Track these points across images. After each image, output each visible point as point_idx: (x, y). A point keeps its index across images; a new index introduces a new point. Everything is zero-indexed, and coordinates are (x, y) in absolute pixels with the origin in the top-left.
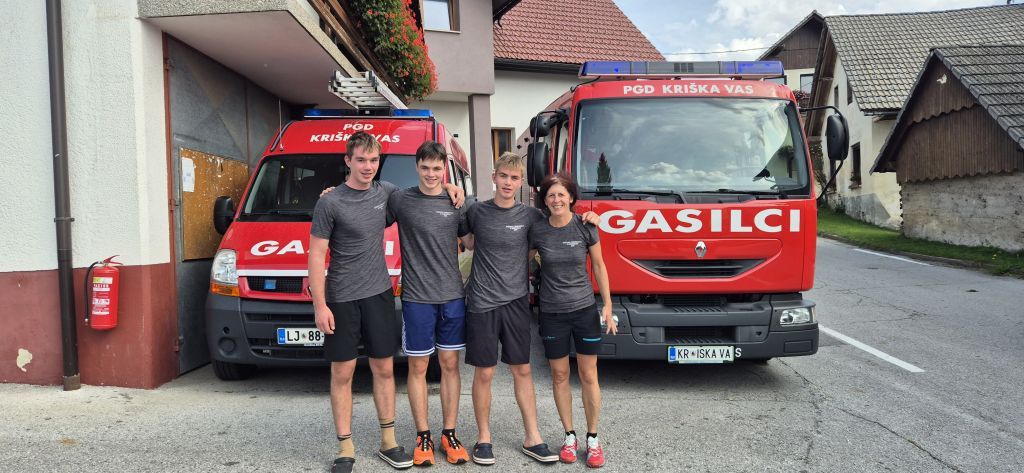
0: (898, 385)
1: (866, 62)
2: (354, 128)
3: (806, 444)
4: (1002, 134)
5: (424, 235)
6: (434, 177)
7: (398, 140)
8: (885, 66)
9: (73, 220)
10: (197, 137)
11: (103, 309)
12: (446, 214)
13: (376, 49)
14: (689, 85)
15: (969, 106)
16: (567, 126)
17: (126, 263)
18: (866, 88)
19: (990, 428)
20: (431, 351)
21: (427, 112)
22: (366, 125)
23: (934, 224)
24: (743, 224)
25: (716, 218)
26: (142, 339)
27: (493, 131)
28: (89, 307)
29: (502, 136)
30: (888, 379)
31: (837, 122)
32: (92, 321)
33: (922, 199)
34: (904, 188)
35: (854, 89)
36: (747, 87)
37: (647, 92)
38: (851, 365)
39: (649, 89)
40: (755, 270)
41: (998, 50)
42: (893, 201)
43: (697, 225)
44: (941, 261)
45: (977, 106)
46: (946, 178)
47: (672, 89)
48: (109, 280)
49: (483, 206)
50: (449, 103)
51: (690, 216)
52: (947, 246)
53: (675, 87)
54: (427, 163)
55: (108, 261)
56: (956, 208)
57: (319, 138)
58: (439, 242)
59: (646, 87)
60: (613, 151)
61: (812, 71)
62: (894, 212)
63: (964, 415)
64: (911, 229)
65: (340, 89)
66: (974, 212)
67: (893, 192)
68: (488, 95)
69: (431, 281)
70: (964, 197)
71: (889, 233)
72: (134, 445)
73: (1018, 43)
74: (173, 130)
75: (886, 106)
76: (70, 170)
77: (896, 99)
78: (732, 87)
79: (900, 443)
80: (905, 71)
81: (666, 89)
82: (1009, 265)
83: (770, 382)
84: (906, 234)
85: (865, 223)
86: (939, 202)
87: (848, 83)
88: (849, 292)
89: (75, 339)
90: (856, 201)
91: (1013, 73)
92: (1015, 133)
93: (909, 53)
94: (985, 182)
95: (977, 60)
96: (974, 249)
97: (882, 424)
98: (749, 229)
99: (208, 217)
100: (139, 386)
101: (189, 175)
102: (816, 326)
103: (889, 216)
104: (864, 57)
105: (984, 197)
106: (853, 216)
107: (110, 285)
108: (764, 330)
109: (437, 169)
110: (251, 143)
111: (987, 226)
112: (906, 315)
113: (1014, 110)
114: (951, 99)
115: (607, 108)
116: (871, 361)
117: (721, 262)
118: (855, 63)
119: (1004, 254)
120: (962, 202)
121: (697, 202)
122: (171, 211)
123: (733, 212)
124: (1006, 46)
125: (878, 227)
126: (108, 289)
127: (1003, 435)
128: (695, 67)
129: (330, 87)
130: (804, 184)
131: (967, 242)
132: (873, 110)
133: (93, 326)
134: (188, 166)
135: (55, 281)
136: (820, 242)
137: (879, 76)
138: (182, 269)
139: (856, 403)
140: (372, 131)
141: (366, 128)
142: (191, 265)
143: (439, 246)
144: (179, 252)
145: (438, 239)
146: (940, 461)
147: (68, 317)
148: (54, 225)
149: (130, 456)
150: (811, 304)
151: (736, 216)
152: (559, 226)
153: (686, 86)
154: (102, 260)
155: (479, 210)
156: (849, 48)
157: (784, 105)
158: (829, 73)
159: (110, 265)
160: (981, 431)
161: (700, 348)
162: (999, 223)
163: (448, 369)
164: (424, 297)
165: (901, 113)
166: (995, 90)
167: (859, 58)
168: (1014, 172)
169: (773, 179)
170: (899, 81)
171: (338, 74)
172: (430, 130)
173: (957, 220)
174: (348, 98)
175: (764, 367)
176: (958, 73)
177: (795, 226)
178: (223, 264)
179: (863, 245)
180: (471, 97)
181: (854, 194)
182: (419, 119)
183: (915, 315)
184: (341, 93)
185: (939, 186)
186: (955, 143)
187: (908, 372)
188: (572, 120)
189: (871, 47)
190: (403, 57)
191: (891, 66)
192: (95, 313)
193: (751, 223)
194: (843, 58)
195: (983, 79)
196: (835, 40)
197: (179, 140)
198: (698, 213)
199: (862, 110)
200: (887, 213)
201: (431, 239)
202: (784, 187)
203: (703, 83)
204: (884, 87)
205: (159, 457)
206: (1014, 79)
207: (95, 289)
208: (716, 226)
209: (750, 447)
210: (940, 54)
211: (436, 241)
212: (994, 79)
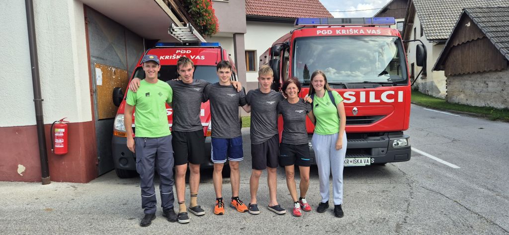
0: (448, 175)
1: (430, 15)
2: (181, 52)
3: (406, 204)
4: (497, 51)
5: (222, 105)
6: (225, 77)
7: (204, 58)
8: (439, 17)
9: (43, 100)
10: (102, 58)
11: (60, 144)
12: (232, 95)
13: (189, 12)
14: (349, 30)
15: (481, 37)
16: (289, 51)
17: (71, 121)
18: (430, 29)
19: (492, 194)
20: (225, 161)
21: (218, 43)
22: (187, 51)
23: (462, 96)
24: (376, 98)
25: (363, 95)
26: (80, 159)
27: (246, 52)
28: (53, 143)
29: (251, 54)
30: (443, 172)
31: (421, 47)
32: (55, 150)
33: (457, 84)
34: (448, 78)
35: (424, 29)
36: (378, 31)
37: (328, 33)
38: (425, 165)
39: (330, 32)
40: (381, 121)
41: (495, 9)
42: (442, 85)
43: (353, 99)
44: (466, 114)
45: (485, 37)
46: (469, 73)
47: (341, 32)
48: (63, 130)
49: (255, 92)
50: (224, 38)
51: (350, 95)
52: (469, 106)
53: (343, 30)
54: (223, 70)
55: (62, 120)
56: (473, 88)
57: (164, 58)
58: (229, 109)
59: (328, 31)
60: (310, 62)
61: (403, 20)
62: (443, 90)
63: (480, 188)
64: (451, 98)
65: (174, 33)
66: (482, 90)
67: (442, 80)
68: (243, 34)
69: (225, 128)
70: (477, 82)
71: (440, 100)
72: (82, 211)
73: (504, 5)
74: (91, 55)
75: (440, 38)
76: (40, 75)
77: (444, 34)
78: (370, 30)
79: (450, 202)
80: (449, 20)
81: (338, 32)
82: (498, 115)
83: (387, 174)
84: (449, 101)
85: (428, 95)
86: (465, 85)
87: (421, 26)
88: (422, 130)
89: (46, 160)
90: (424, 85)
91: (503, 21)
92: (504, 51)
93: (451, 11)
94: (488, 75)
95: (485, 15)
96: (482, 108)
97: (442, 193)
98: (378, 101)
99: (110, 98)
100: (80, 182)
101: (99, 77)
102: (410, 147)
103: (440, 92)
104: (429, 13)
105: (487, 82)
106: (423, 92)
107: (63, 132)
108: (385, 149)
109: (227, 72)
110: (128, 60)
111: (488, 96)
112: (450, 141)
113: (503, 39)
114: (472, 34)
115: (308, 41)
116: (434, 163)
117: (365, 117)
118: (425, 16)
119: (496, 110)
120: (476, 85)
121: (353, 88)
122: (91, 95)
123: (371, 93)
124: (499, 7)
125: (434, 97)
126: (62, 135)
127: (498, 197)
128: (352, 20)
129: (169, 31)
130: (405, 78)
131: (478, 105)
132: (433, 40)
133: (56, 152)
134: (99, 72)
135: (35, 131)
136: (412, 106)
137: (436, 23)
138: (98, 124)
139: (428, 184)
140: (191, 54)
141: (187, 52)
142: (102, 121)
143: (228, 110)
144: (96, 116)
145: (228, 107)
146: (470, 210)
147: (43, 149)
148: (34, 103)
149: (81, 216)
150: (408, 137)
151: (372, 95)
152: (293, 103)
153: (348, 30)
154: (59, 120)
155: (253, 94)
156: (422, 9)
157: (395, 39)
158: (412, 21)
159: (63, 122)
160: (488, 196)
161: (354, 159)
162: (494, 95)
163: (235, 169)
164: (221, 135)
165: (447, 41)
166: (494, 29)
167: (427, 13)
168: (502, 70)
169: (389, 75)
170: (446, 25)
171: (173, 25)
172: (219, 52)
173: (473, 94)
174: (178, 37)
175: (383, 167)
176: (476, 21)
177: (400, 99)
178: (120, 121)
179: (427, 107)
180: (235, 35)
181: (423, 81)
182: (213, 48)
183: (454, 140)
184: (174, 35)
185: (465, 77)
186: (475, 56)
187: (452, 168)
188: (291, 47)
189: (432, 8)
190: (203, 15)
191: (442, 17)
192: (56, 146)
193: (380, 98)
194: (419, 14)
195: (488, 24)
196: (415, 5)
197: (94, 59)
198: (354, 93)
199: (428, 40)
200: (439, 90)
201: (225, 107)
202: (395, 80)
203: (356, 29)
204: (439, 28)
205: (96, 216)
206: (503, 24)
207: (56, 135)
208: (363, 99)
209: (380, 205)
210: (467, 11)
211: (227, 108)
212: (493, 24)
